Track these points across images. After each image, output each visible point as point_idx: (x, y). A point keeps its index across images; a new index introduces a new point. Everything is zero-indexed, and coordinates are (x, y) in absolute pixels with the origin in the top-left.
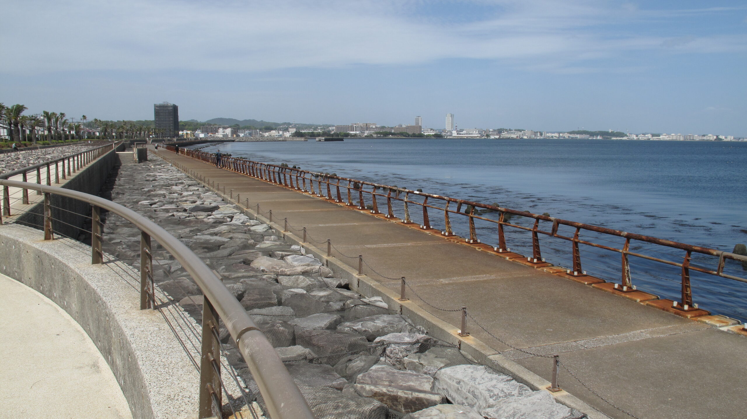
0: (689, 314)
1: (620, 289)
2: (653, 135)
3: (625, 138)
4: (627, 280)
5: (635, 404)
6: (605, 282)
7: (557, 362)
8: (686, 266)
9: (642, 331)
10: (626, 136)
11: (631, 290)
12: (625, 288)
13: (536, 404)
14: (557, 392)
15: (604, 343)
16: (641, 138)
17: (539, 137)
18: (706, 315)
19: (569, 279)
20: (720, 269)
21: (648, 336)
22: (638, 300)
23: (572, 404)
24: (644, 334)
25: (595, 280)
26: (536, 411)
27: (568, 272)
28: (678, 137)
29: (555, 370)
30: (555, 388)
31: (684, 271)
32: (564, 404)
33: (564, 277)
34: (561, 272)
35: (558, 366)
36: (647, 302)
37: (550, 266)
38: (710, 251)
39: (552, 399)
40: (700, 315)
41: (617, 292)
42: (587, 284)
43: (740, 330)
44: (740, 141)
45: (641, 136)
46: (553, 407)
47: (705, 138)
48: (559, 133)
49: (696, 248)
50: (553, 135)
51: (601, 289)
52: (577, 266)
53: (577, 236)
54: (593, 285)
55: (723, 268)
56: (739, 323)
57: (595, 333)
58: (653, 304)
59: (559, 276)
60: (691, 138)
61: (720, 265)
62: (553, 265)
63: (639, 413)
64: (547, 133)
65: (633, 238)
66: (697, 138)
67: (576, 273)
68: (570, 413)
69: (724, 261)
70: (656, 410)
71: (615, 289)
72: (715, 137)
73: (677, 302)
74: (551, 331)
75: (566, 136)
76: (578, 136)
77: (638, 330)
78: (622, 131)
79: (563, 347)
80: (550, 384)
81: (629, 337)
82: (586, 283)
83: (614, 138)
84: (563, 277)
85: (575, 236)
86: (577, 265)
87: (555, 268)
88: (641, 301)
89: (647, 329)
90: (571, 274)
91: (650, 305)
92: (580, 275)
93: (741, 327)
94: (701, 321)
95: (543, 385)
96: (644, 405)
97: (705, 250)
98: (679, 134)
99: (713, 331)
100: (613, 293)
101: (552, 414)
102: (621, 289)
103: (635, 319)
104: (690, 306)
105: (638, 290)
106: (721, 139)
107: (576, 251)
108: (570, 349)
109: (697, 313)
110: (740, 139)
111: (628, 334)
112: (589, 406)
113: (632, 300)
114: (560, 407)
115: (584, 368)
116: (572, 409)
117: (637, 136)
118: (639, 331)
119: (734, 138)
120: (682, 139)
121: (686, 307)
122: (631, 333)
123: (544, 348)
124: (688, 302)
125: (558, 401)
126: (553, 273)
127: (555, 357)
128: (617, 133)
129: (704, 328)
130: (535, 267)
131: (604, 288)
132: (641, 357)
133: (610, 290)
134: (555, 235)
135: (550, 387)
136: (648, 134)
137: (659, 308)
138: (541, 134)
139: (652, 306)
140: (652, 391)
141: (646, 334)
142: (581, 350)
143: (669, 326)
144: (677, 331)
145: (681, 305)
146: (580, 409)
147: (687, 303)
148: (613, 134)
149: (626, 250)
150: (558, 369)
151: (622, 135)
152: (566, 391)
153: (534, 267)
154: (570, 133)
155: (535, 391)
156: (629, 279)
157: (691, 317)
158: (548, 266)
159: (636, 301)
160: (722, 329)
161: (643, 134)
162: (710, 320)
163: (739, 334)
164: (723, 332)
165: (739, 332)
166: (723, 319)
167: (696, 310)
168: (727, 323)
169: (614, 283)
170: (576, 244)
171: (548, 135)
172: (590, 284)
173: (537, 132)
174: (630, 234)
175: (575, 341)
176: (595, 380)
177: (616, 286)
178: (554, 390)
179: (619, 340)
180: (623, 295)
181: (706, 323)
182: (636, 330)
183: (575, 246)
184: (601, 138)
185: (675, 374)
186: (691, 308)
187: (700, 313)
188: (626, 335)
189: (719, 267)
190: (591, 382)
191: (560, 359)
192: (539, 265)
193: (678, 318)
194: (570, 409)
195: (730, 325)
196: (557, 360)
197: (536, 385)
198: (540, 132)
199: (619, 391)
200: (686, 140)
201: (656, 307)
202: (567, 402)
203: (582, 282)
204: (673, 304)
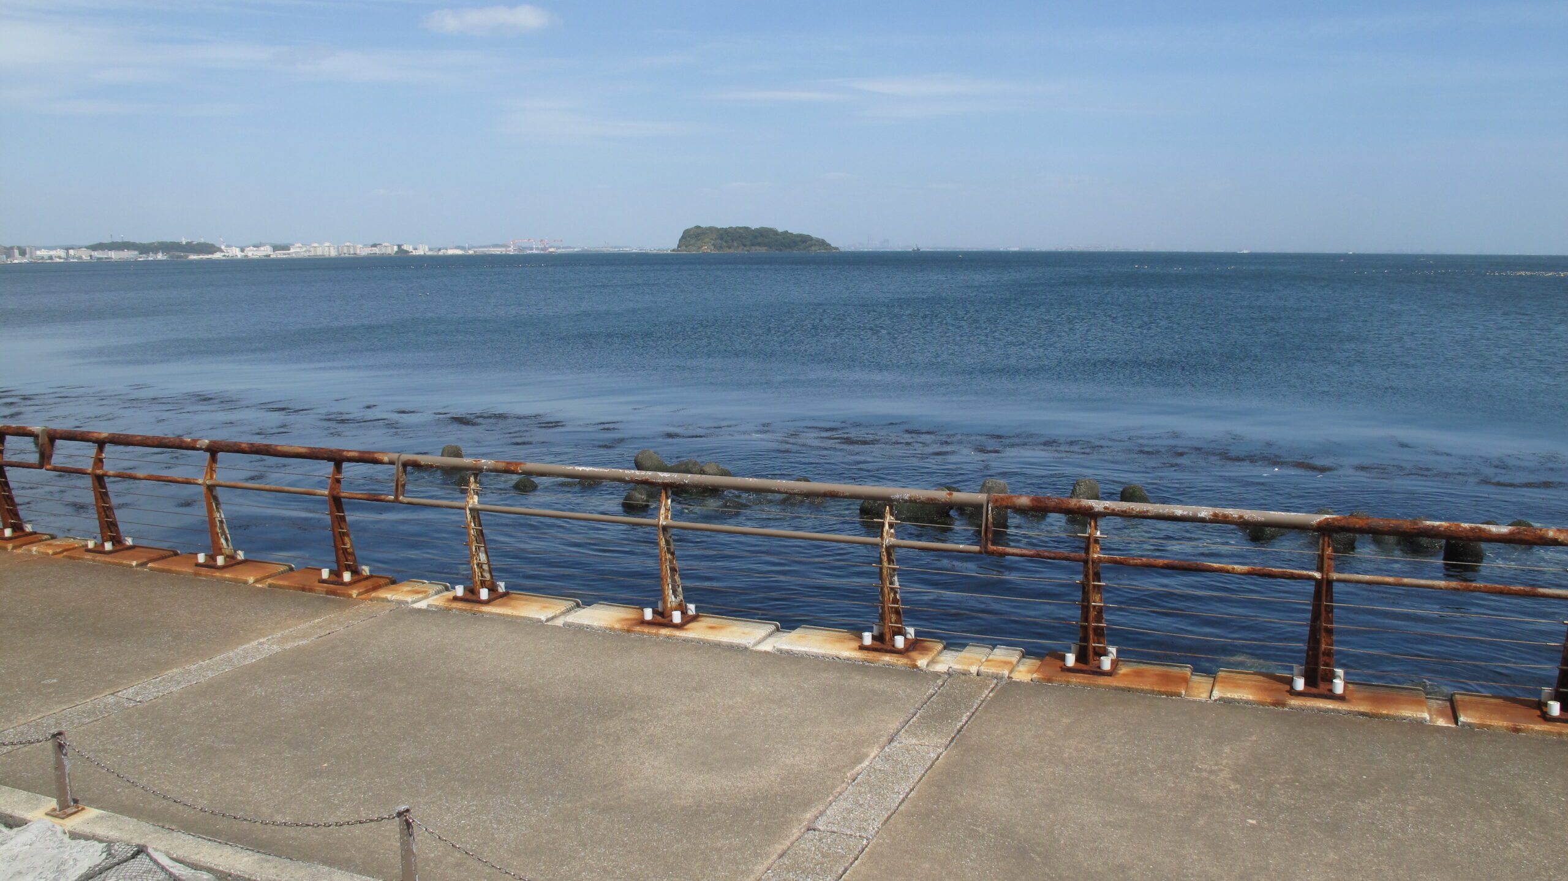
0: (354, 589)
1: (210, 565)
2: (276, 248)
3: (218, 256)
4: (223, 541)
5: (254, 794)
6: (176, 554)
7: (61, 747)
8: (335, 493)
9: (261, 640)
10: (221, 251)
11: (233, 562)
12: (220, 560)
13: (20, 857)
14: (72, 817)
15: (180, 682)
16: (252, 253)
17: (18, 260)
18: (386, 585)
19: (94, 561)
20: (400, 488)
21: (276, 648)
22: (251, 580)
23: (111, 833)
24: (266, 646)
25: (155, 554)
26: (20, 873)
27: (91, 544)
28: (327, 249)
29: (59, 766)
30: (68, 805)
31: (332, 503)
32: (87, 838)
33: (82, 559)
34: (75, 548)
35: (66, 755)
36: (270, 581)
37: (46, 540)
38: (376, 456)
39: (60, 834)
40: (375, 588)
41: (204, 570)
42: (137, 565)
43: (449, 600)
44: (441, 253)
45: (250, 251)
46: (64, 852)
47: (376, 250)
48: (67, 249)
49: (350, 454)
50: (53, 253)
51: (169, 571)
52: (110, 529)
53: (99, 461)
54: (150, 565)
55: (404, 486)
56: (447, 589)
57: (161, 665)
58: (281, 583)
59: (70, 558)
60: (352, 252)
61: (397, 481)
62: (53, 537)
63: (264, 809)
64: (39, 249)
65: (222, 451)
66: (363, 251)
67: (108, 546)
68: (104, 855)
69: (405, 471)
70: (300, 794)
71: (198, 565)
72: (396, 248)
73: (327, 570)
74: (54, 683)
75: (85, 255)
76: (114, 255)
77: (253, 640)
78: (210, 241)
79: (84, 712)
80: (53, 803)
81: (235, 660)
82: (134, 563)
83: (193, 257)
84: (79, 559)
85: (95, 464)
86: (109, 527)
87: (59, 543)
88: (256, 581)
89: (272, 634)
90: (99, 550)
91: (275, 586)
92: (119, 547)
93: (450, 595)
94: (378, 599)
95: (36, 808)
96: (274, 791)
97: (367, 455)
98: (327, 244)
99: (404, 612)
100: (196, 574)
101: (63, 868)
102: (212, 563)
103: (245, 621)
104: (355, 572)
105: (249, 559)
106: (407, 252)
107: (102, 495)
108: (101, 712)
109: (368, 584)
110: (440, 250)
111: (231, 654)
112: (151, 827)
113: (236, 581)
114: (79, 848)
115: (137, 747)
116: (109, 843)
117: (242, 250)
118: (255, 643)
119: (430, 249)
120: (333, 253)
121: (347, 577)
122: (240, 650)
123: (37, 724)
124: (349, 565)
125: (74, 836)
126: (55, 554)
127: (54, 736)
128: (198, 244)
129: (384, 610)
130: (10, 546)
131: (174, 568)
132: (261, 695)
133: (189, 570)
134: (48, 467)
135: (54, 810)
136: (264, 245)
137: (295, 588)
138: (23, 253)
139: (280, 587)
140: (287, 758)
141: (270, 645)
142: (128, 708)
143: (317, 621)
144: (332, 626)
145: (336, 574)
146: (132, 838)
147: (348, 568)
148: (191, 248)
149: (212, 478)
150: (66, 762)
151: (210, 248)
152: (97, 808)
153: (5, 549)
154: (94, 248)
155: (16, 829)
156: (227, 540)
157: (359, 594)
158: (40, 541)
159: (245, 583)
160: (417, 606)
161: (254, 246)
162: (395, 593)
163: (448, 609)
164: (419, 611)
165: (447, 604)
166: (418, 587)
167: (367, 578)
168: (425, 592)
169: (196, 554)
170: (99, 480)
171: (38, 253)
172: (144, 564)
173: (12, 248)
174: (214, 442)
175: (112, 694)
176: (162, 766)
177: (201, 558)
178: (65, 813)
179: (213, 669)
180: (218, 574)
181: (388, 601)
182: (251, 640)
183: (97, 484)
184: (165, 258)
185: (333, 713)
186: (356, 577)
187: (375, 583)
188: (228, 657)
189: (397, 485)
190: (155, 774)
191: (69, 739)
192: (18, 542)
193: (333, 601)
194: (105, 844)
195: (432, 596)
196: (60, 743)
197: (19, 813)
198: (19, 248)
199: (219, 776)
200: (343, 255)
201: (289, 587)
202: (100, 831)
203: (125, 562)
204: (321, 575)
